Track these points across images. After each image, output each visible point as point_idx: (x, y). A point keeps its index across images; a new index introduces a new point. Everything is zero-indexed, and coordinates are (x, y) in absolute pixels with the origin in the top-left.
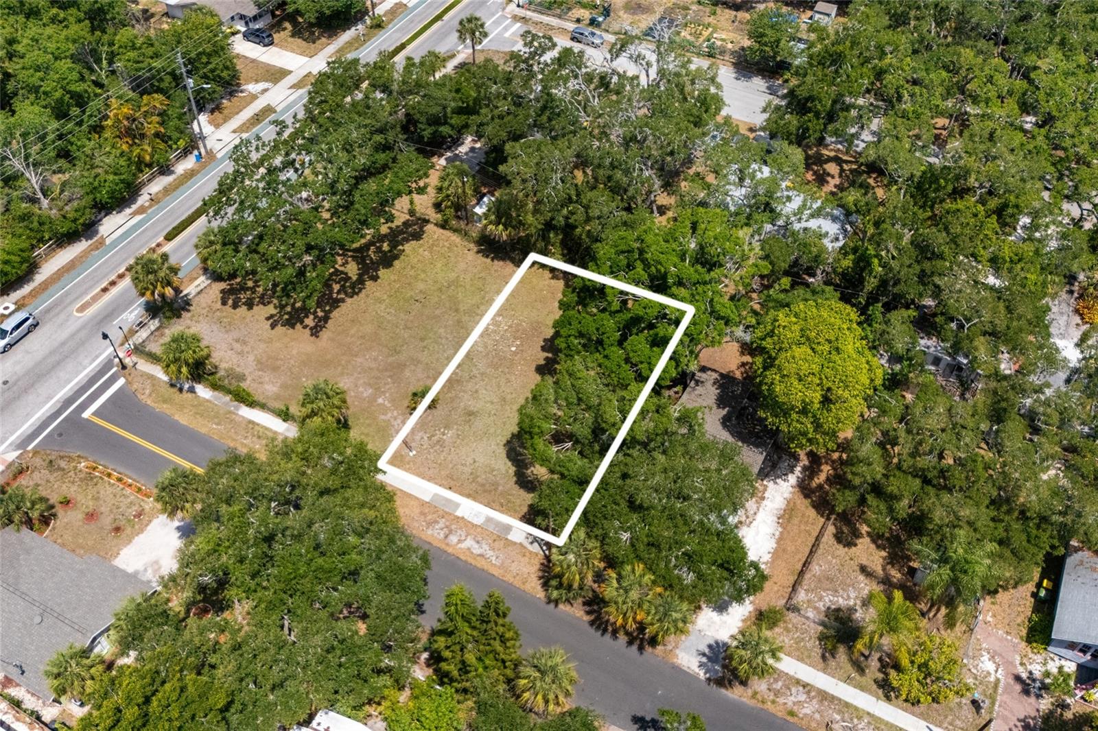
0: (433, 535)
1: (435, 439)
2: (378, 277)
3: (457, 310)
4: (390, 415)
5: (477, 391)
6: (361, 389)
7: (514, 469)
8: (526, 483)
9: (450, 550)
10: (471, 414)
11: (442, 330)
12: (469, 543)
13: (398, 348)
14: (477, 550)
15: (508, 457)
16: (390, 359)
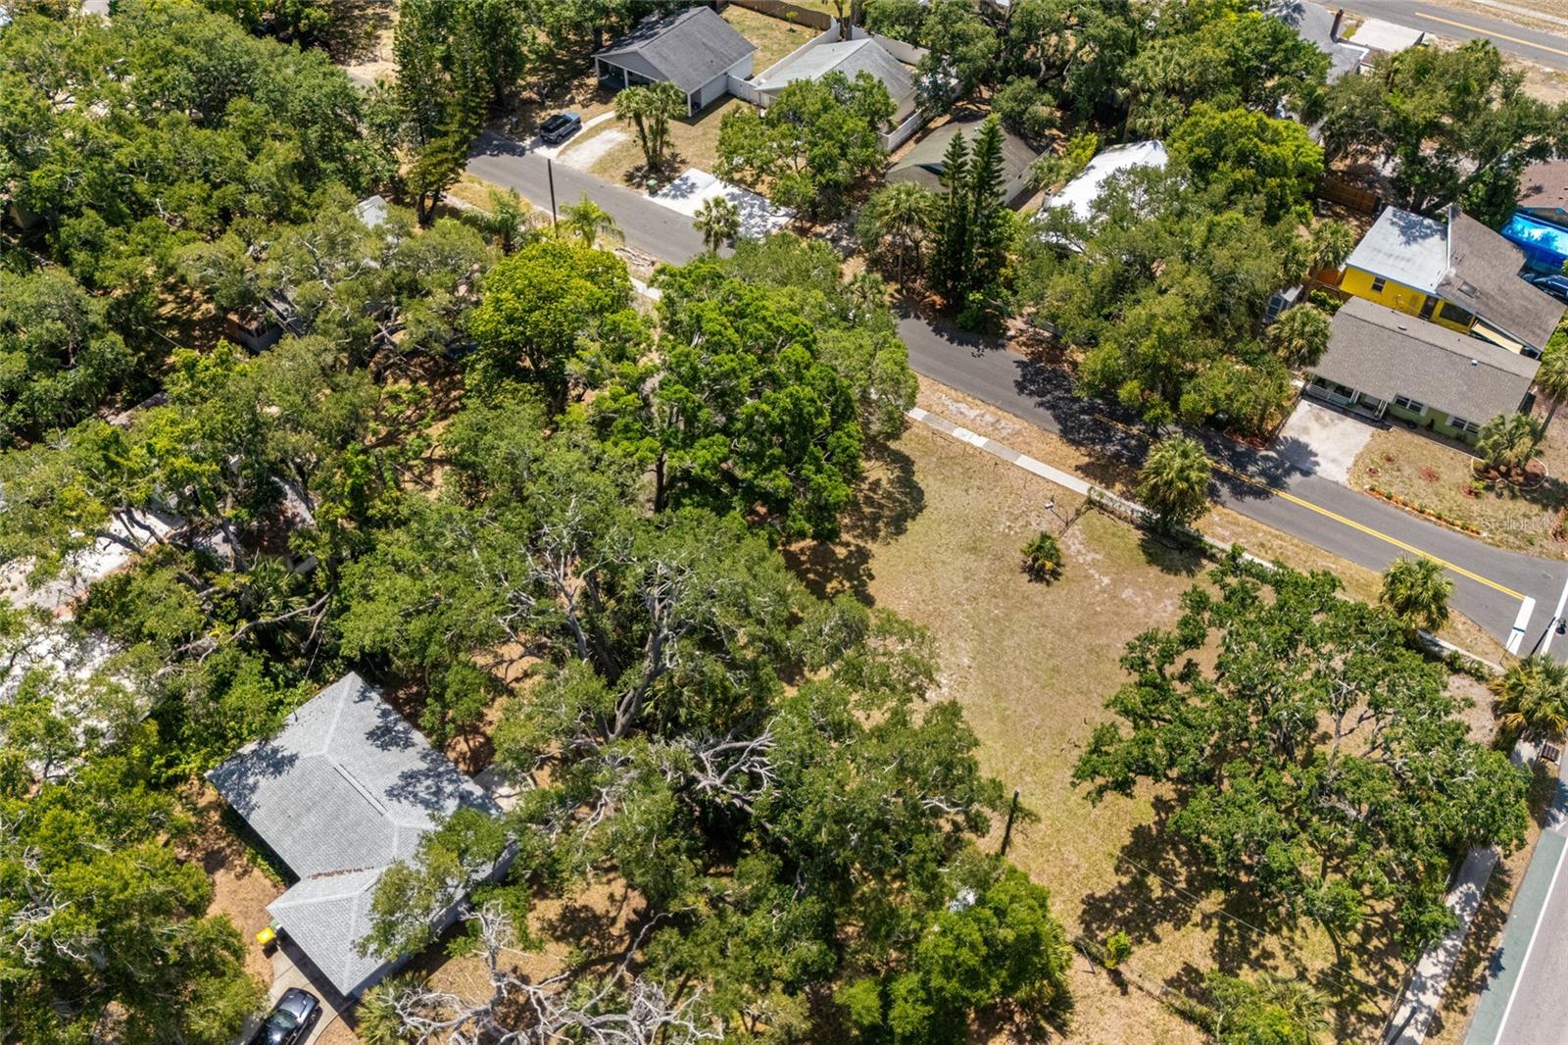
0: (1011, 423)
1: (1021, 522)
2: (1154, 805)
3: (1003, 720)
4: (1089, 558)
5: (966, 579)
6: (1139, 600)
7: (915, 478)
8: (904, 463)
9: (992, 408)
10: (974, 550)
11: (1026, 683)
12: (972, 414)
13: (1094, 657)
14: (963, 407)
15: (921, 492)
16: (1104, 641)
